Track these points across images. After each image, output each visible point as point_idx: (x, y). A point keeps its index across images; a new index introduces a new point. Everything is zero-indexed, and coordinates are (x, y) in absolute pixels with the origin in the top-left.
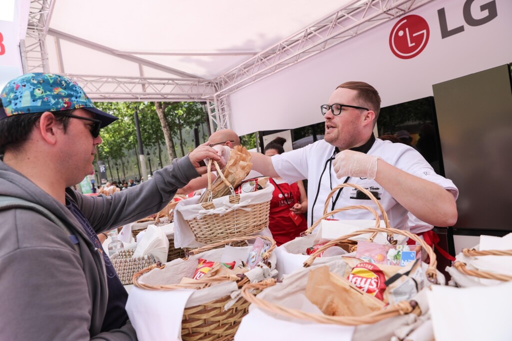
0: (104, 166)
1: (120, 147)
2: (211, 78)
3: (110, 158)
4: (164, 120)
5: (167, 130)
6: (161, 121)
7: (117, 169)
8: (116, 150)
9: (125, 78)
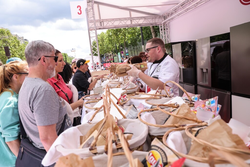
0: (127, 50)
1: (136, 40)
2: (161, 14)
3: (131, 46)
4: (153, 29)
5: (154, 34)
6: (151, 29)
7: (134, 51)
8: (134, 42)
9: (123, 18)
